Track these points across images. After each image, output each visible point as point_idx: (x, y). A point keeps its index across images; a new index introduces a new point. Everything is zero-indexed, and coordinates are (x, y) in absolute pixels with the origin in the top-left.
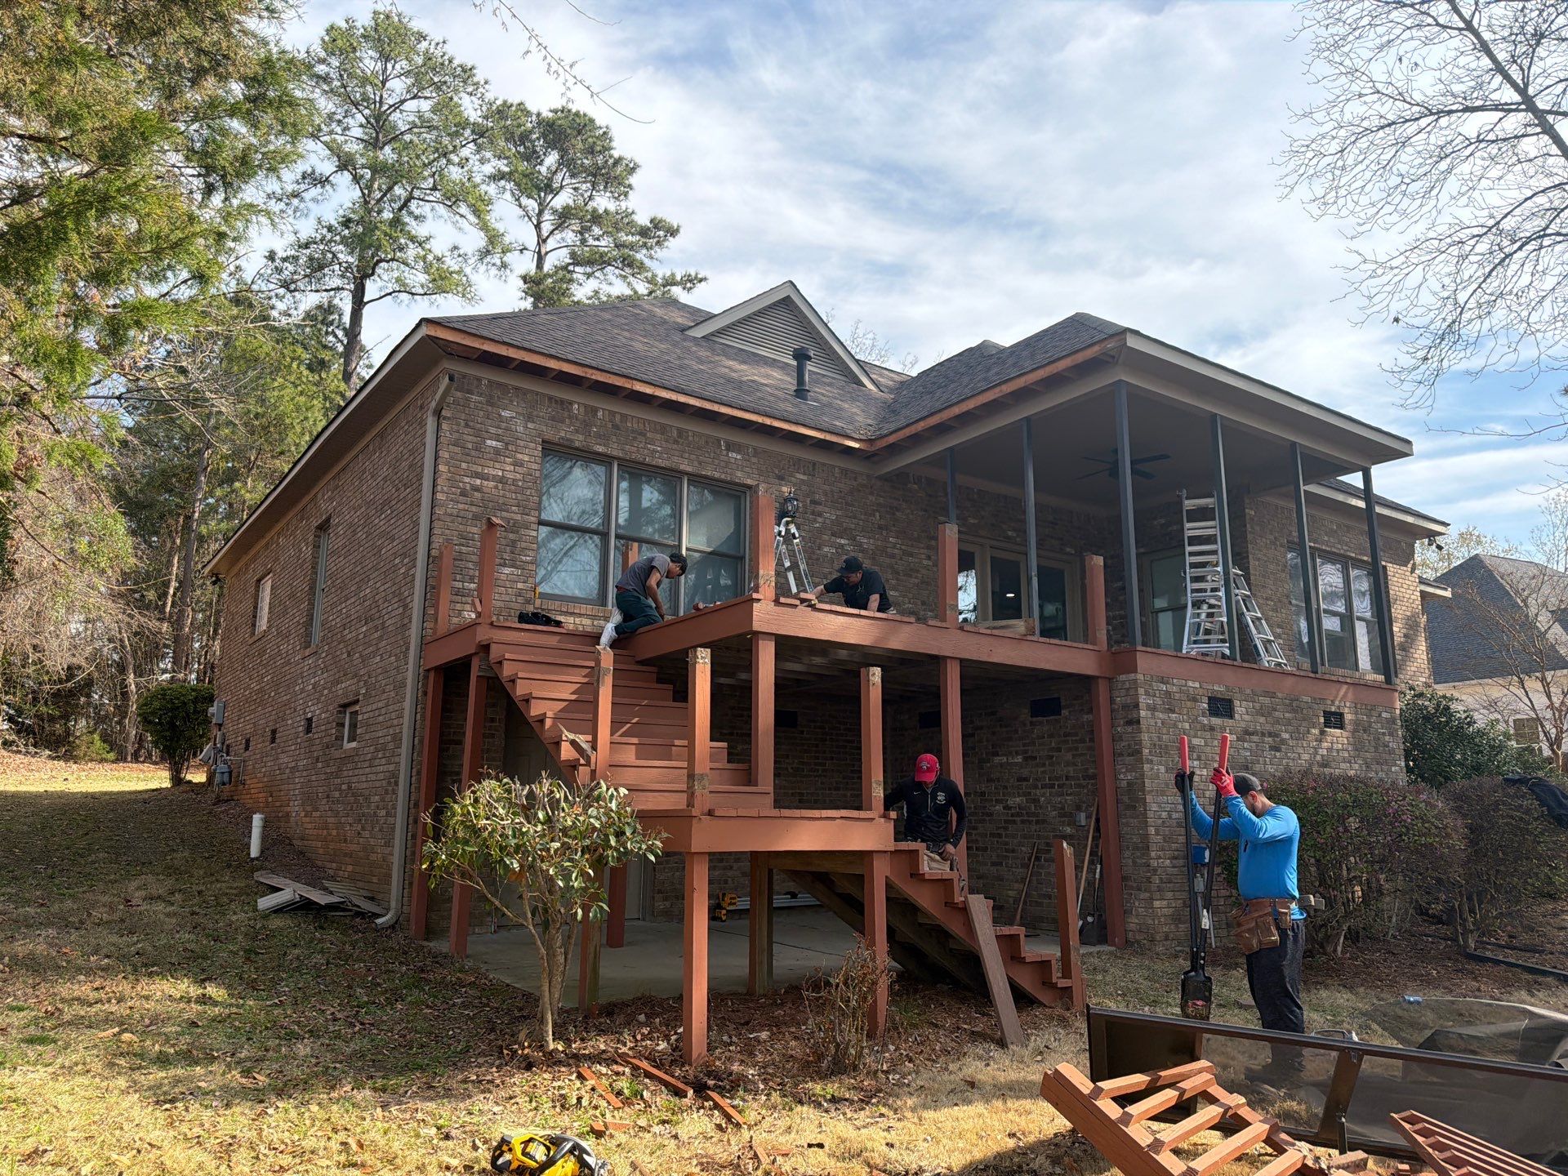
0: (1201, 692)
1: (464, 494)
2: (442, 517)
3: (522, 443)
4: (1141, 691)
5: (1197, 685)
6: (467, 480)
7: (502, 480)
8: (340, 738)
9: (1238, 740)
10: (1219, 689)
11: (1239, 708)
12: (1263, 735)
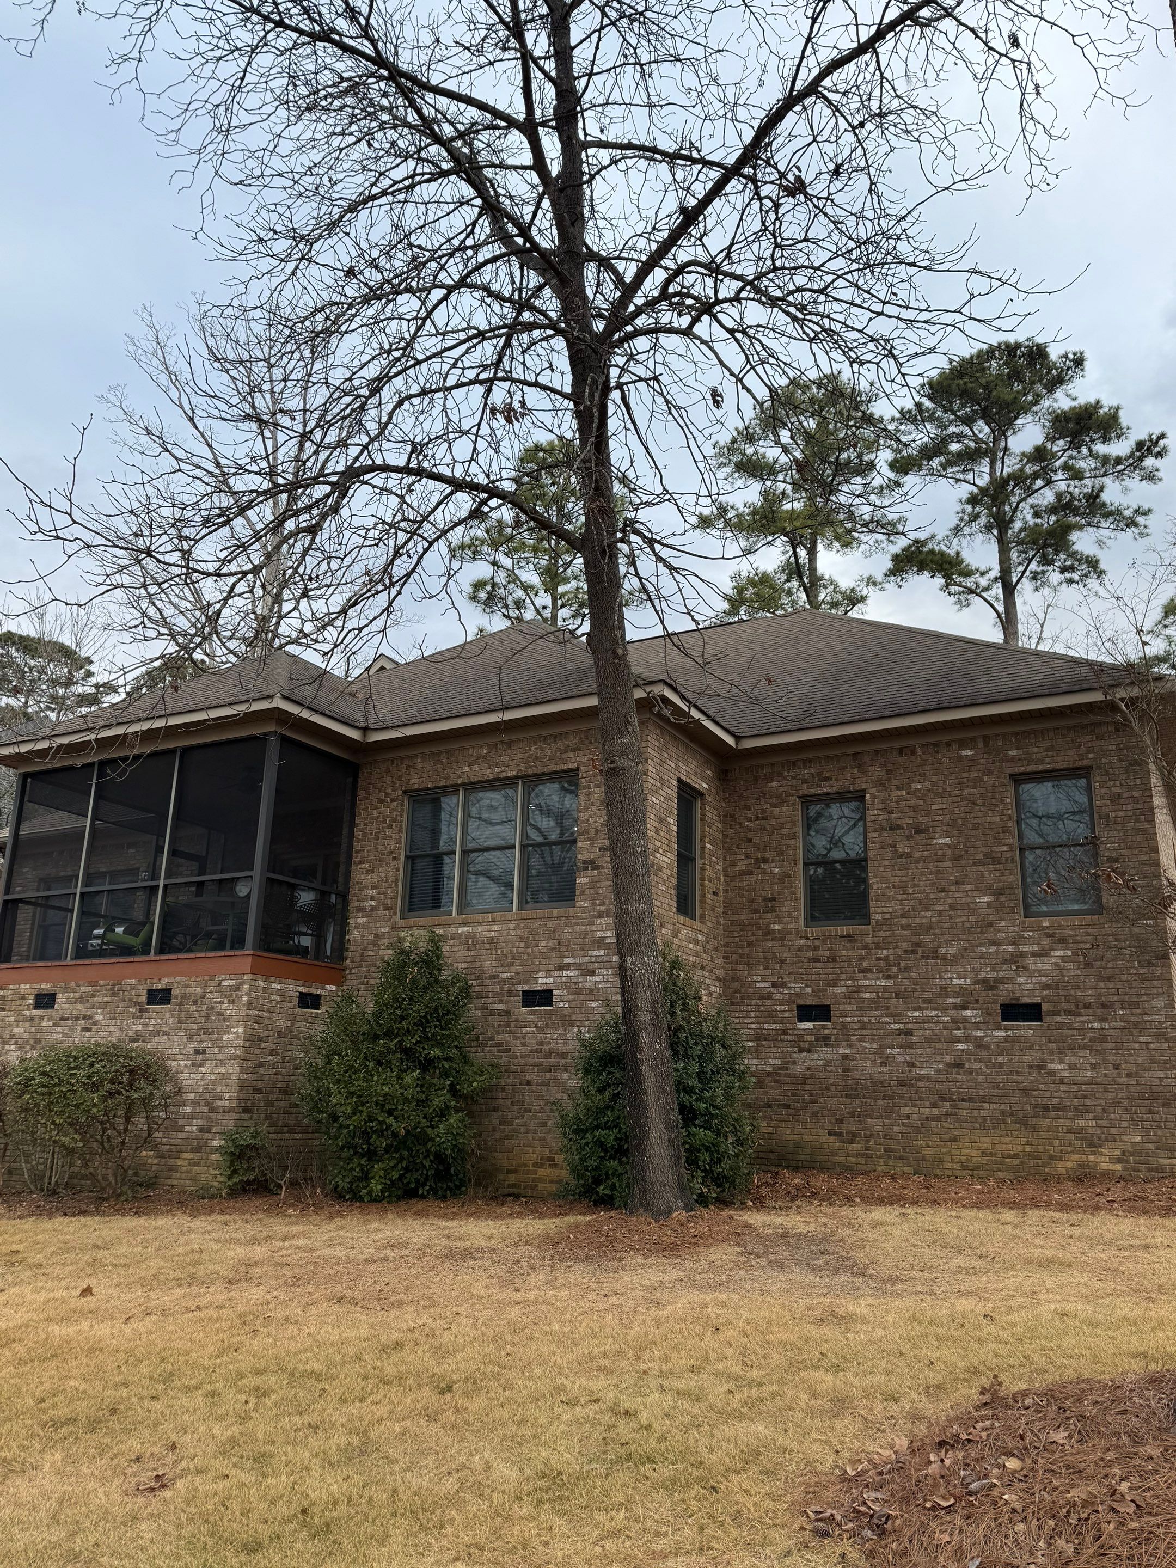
5: (28, 986)
9: (54, 1025)
10: (45, 987)
11: (60, 998)
12: (77, 1018)
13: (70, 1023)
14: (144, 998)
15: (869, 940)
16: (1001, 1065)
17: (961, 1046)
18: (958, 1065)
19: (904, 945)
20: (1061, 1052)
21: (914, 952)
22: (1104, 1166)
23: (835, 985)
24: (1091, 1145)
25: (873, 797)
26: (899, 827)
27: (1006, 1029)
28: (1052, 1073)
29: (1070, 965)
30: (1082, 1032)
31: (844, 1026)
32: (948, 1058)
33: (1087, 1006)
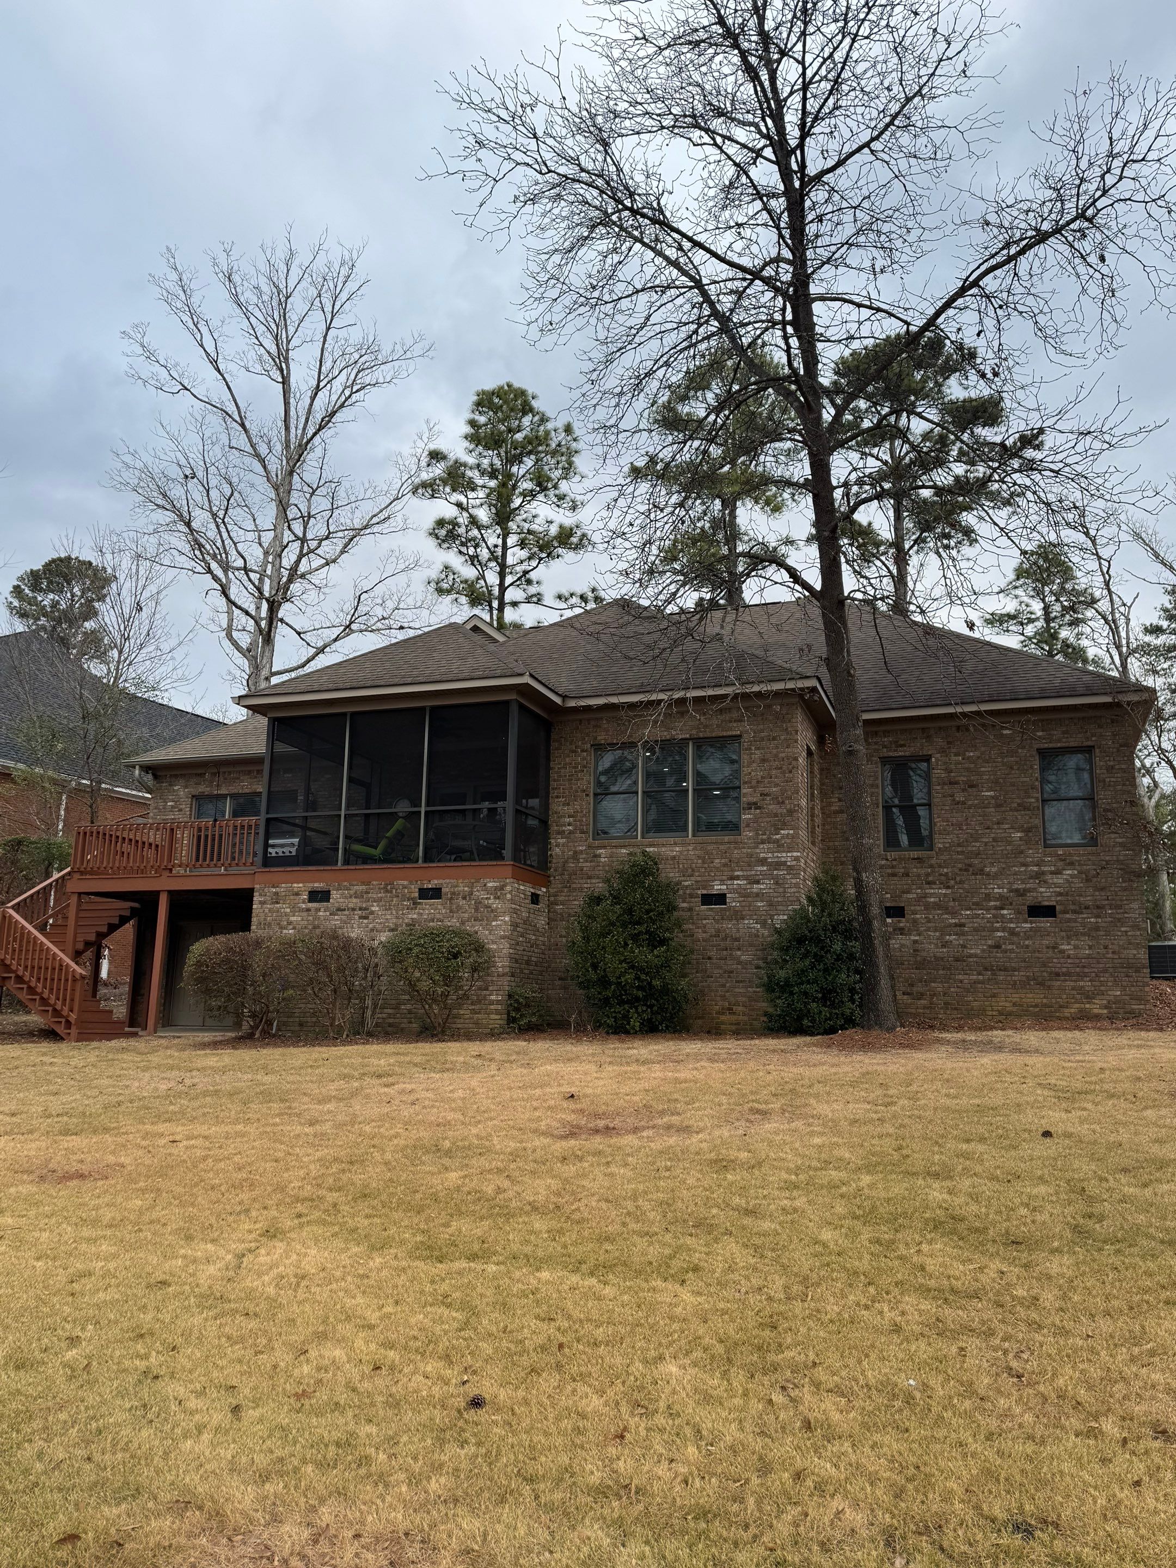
3: (182, 799)
9: (331, 914)
10: (318, 885)
11: (335, 895)
12: (354, 909)
13: (346, 912)
14: (416, 895)
15: (933, 861)
16: (1027, 947)
17: (999, 934)
18: (998, 946)
19: (960, 866)
20: (1069, 937)
21: (966, 870)
22: (1096, 1011)
23: (908, 892)
24: (1087, 997)
25: (937, 760)
26: (957, 783)
27: (1031, 923)
28: (1063, 951)
29: (1076, 880)
30: (1084, 925)
31: (915, 921)
32: (990, 942)
33: (1087, 908)
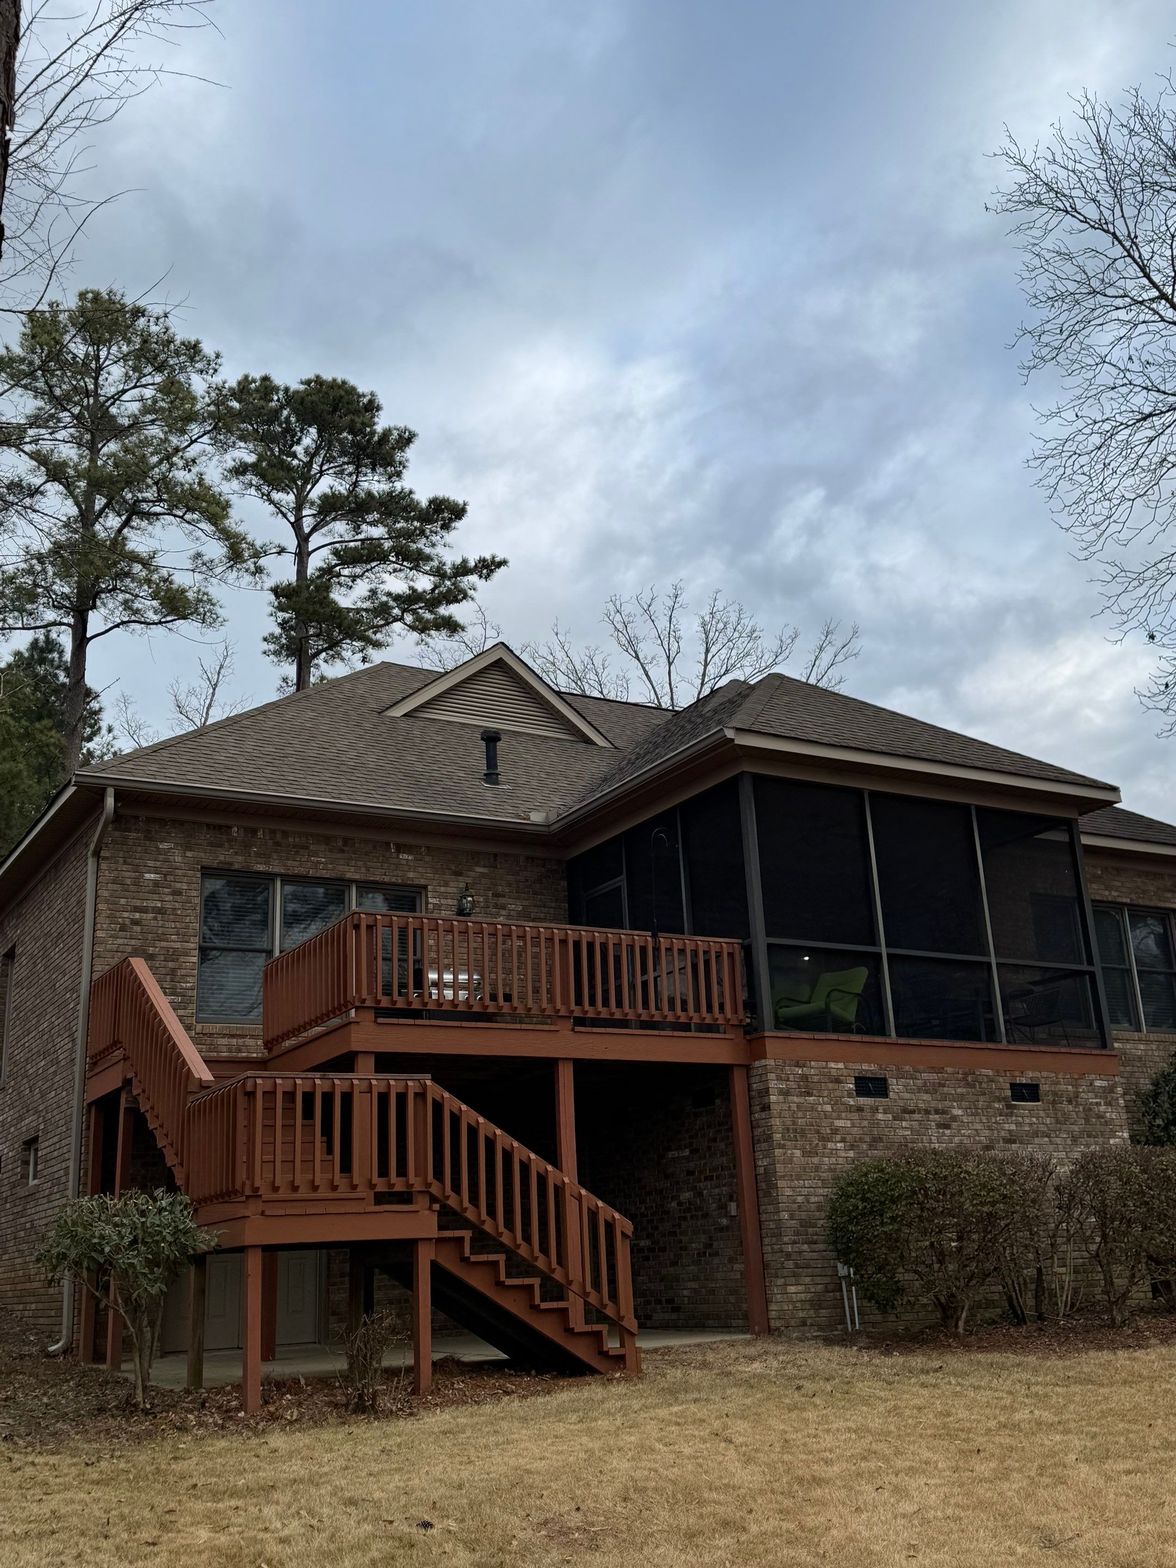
0: (845, 1072)
1: (123, 928)
2: (102, 954)
3: (180, 872)
4: (772, 1076)
5: (841, 1065)
6: (126, 915)
7: (161, 911)
8: (25, 1176)
9: (895, 1119)
10: (868, 1068)
11: (895, 1086)
12: (927, 1112)
13: (916, 1116)
14: (1009, 1093)
